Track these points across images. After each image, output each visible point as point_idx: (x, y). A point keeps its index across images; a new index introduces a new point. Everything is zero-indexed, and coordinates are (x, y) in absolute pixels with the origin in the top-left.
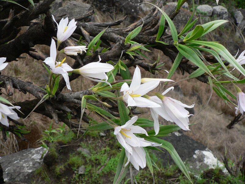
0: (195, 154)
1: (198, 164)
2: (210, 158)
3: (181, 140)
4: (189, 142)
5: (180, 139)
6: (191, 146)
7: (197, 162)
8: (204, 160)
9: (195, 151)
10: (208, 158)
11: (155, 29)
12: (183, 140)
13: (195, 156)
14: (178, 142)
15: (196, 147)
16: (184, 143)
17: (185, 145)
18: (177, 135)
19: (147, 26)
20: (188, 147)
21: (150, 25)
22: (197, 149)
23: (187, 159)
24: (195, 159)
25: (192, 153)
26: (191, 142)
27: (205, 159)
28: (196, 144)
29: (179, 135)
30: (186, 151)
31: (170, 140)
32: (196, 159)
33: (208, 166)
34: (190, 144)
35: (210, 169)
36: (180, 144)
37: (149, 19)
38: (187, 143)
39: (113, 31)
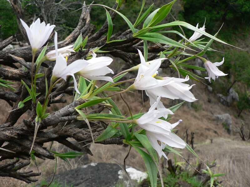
0: (119, 175)
1: (127, 183)
2: (134, 173)
3: (100, 168)
4: (108, 167)
5: (98, 167)
6: (111, 170)
7: (125, 181)
8: (131, 177)
9: (118, 172)
10: (132, 173)
11: (97, 34)
12: (101, 167)
13: (120, 177)
14: (98, 171)
15: (116, 169)
16: (103, 170)
17: (105, 171)
18: (94, 165)
19: (86, 34)
20: (109, 172)
21: (88, 33)
22: (119, 170)
23: (115, 183)
24: (121, 180)
25: (117, 175)
26: (110, 167)
27: (131, 175)
28: (115, 166)
29: (95, 164)
30: (109, 176)
31: (90, 172)
32: (123, 179)
33: (136, 181)
34: (110, 168)
35: (143, 181)
36: (101, 172)
37: (84, 28)
38: (106, 169)
39: (50, 48)
